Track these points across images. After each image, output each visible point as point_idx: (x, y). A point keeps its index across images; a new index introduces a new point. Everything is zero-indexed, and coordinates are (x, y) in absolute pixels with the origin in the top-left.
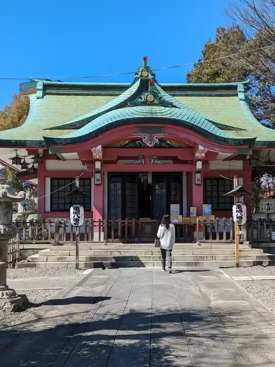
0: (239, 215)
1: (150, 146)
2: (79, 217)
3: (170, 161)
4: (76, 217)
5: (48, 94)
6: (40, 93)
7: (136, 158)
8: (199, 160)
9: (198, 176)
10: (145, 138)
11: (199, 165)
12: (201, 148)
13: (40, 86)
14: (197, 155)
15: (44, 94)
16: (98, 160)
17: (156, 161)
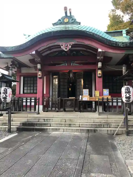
0: (128, 95)
1: (66, 50)
2: (7, 96)
4: (4, 96)
8: (100, 61)
9: (99, 72)
10: (62, 45)
11: (100, 65)
14: (98, 58)
16: (39, 63)
17: (74, 64)
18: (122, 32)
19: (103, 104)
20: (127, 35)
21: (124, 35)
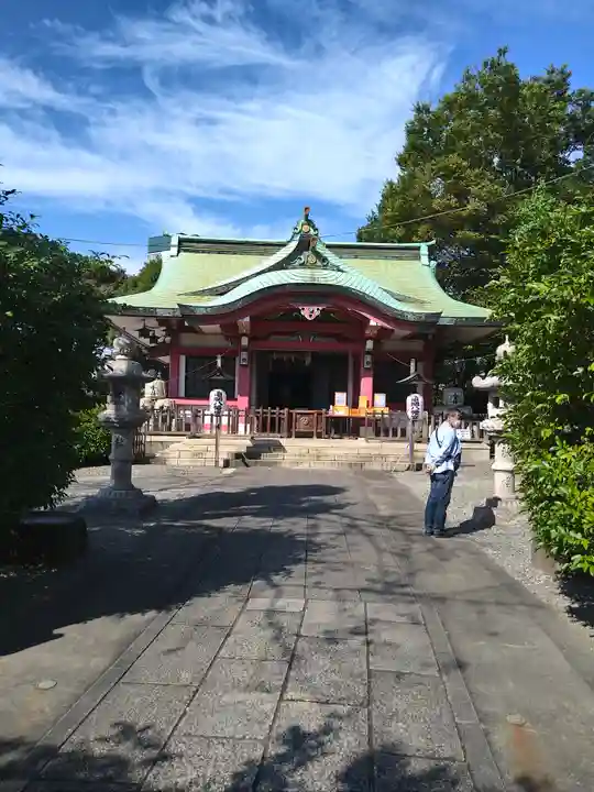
0: (415, 409)
1: (310, 319)
2: (222, 404)
3: (333, 340)
4: (218, 404)
5: (185, 251)
6: (174, 251)
7: (292, 334)
8: (371, 338)
9: (368, 358)
10: (304, 310)
12: (373, 323)
13: (175, 241)
14: (367, 332)
15: (179, 252)
16: (245, 335)
17: (317, 339)
18: (419, 248)
19: (373, 424)
20: (430, 259)
21: (425, 259)
